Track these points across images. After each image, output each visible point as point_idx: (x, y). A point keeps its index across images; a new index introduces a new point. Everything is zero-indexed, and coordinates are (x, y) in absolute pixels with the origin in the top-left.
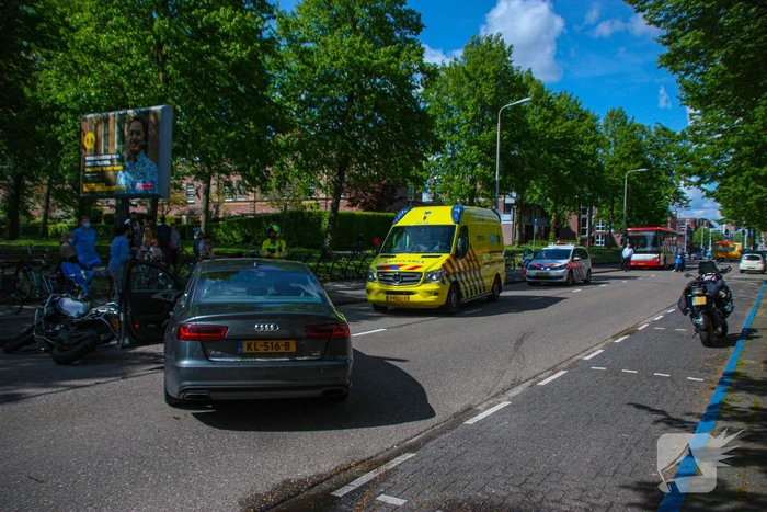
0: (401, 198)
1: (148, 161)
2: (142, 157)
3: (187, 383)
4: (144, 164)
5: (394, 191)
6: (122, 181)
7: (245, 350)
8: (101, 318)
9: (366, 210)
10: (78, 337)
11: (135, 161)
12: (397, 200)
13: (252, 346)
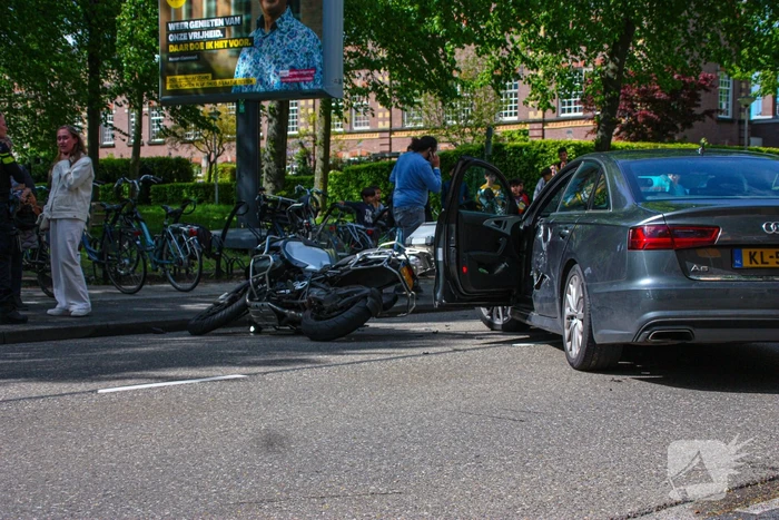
0: (709, 113)
1: (301, 29)
2: (288, 21)
3: (651, 315)
4: (293, 35)
5: (694, 97)
6: (242, 68)
7: (746, 263)
8: (385, 264)
9: (635, 140)
10: (347, 295)
11: (274, 27)
12: (700, 118)
13: (758, 257)
